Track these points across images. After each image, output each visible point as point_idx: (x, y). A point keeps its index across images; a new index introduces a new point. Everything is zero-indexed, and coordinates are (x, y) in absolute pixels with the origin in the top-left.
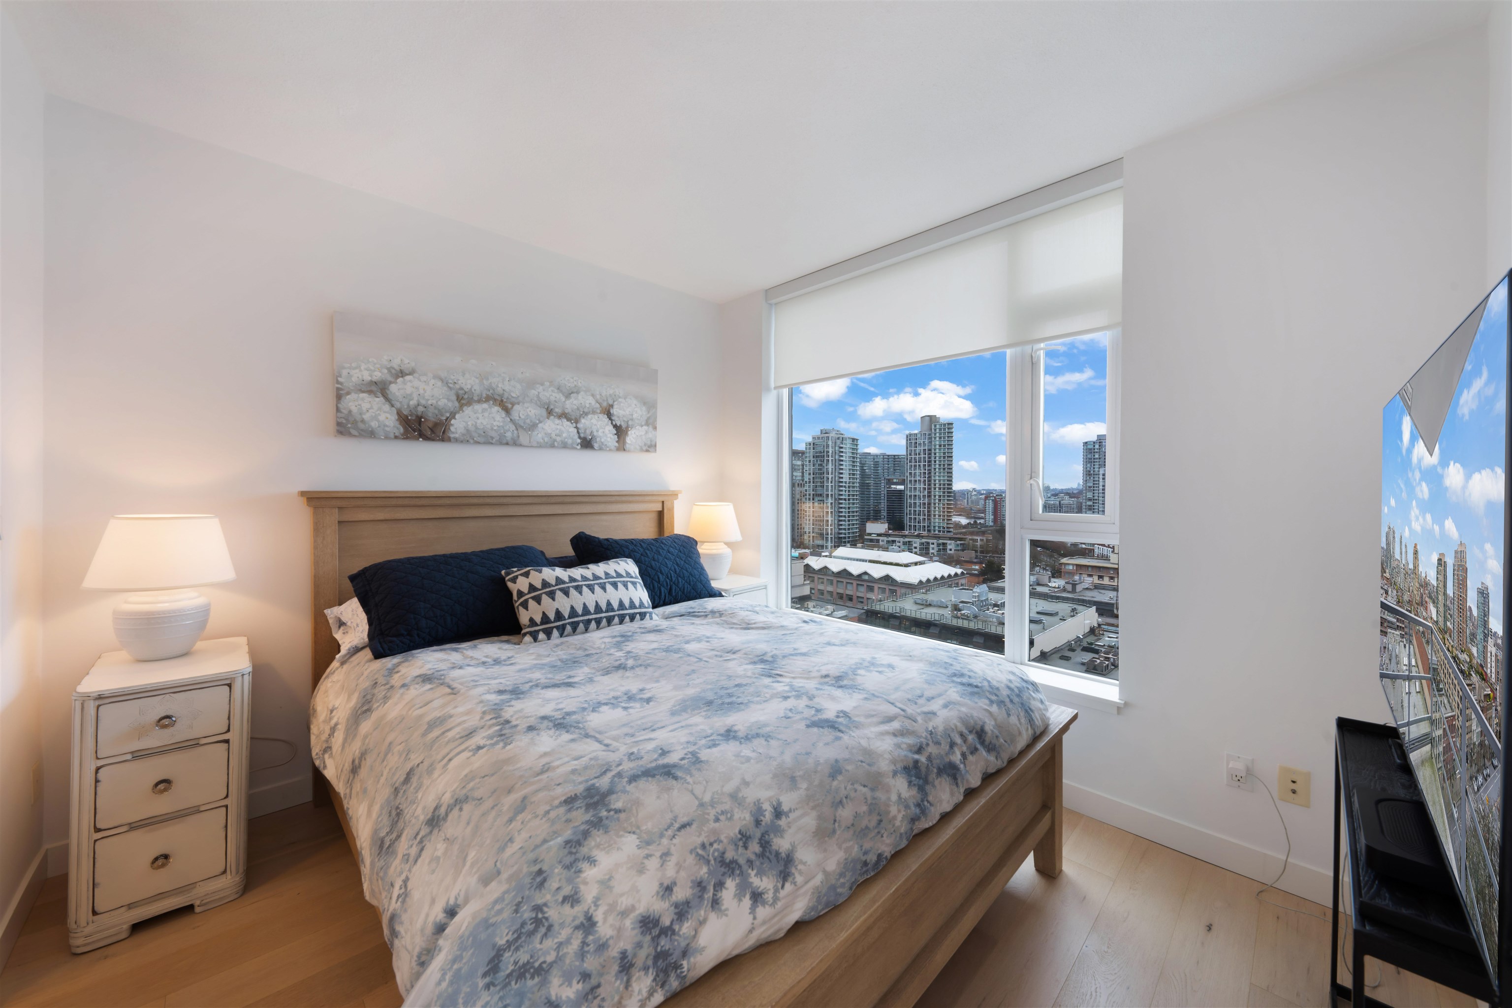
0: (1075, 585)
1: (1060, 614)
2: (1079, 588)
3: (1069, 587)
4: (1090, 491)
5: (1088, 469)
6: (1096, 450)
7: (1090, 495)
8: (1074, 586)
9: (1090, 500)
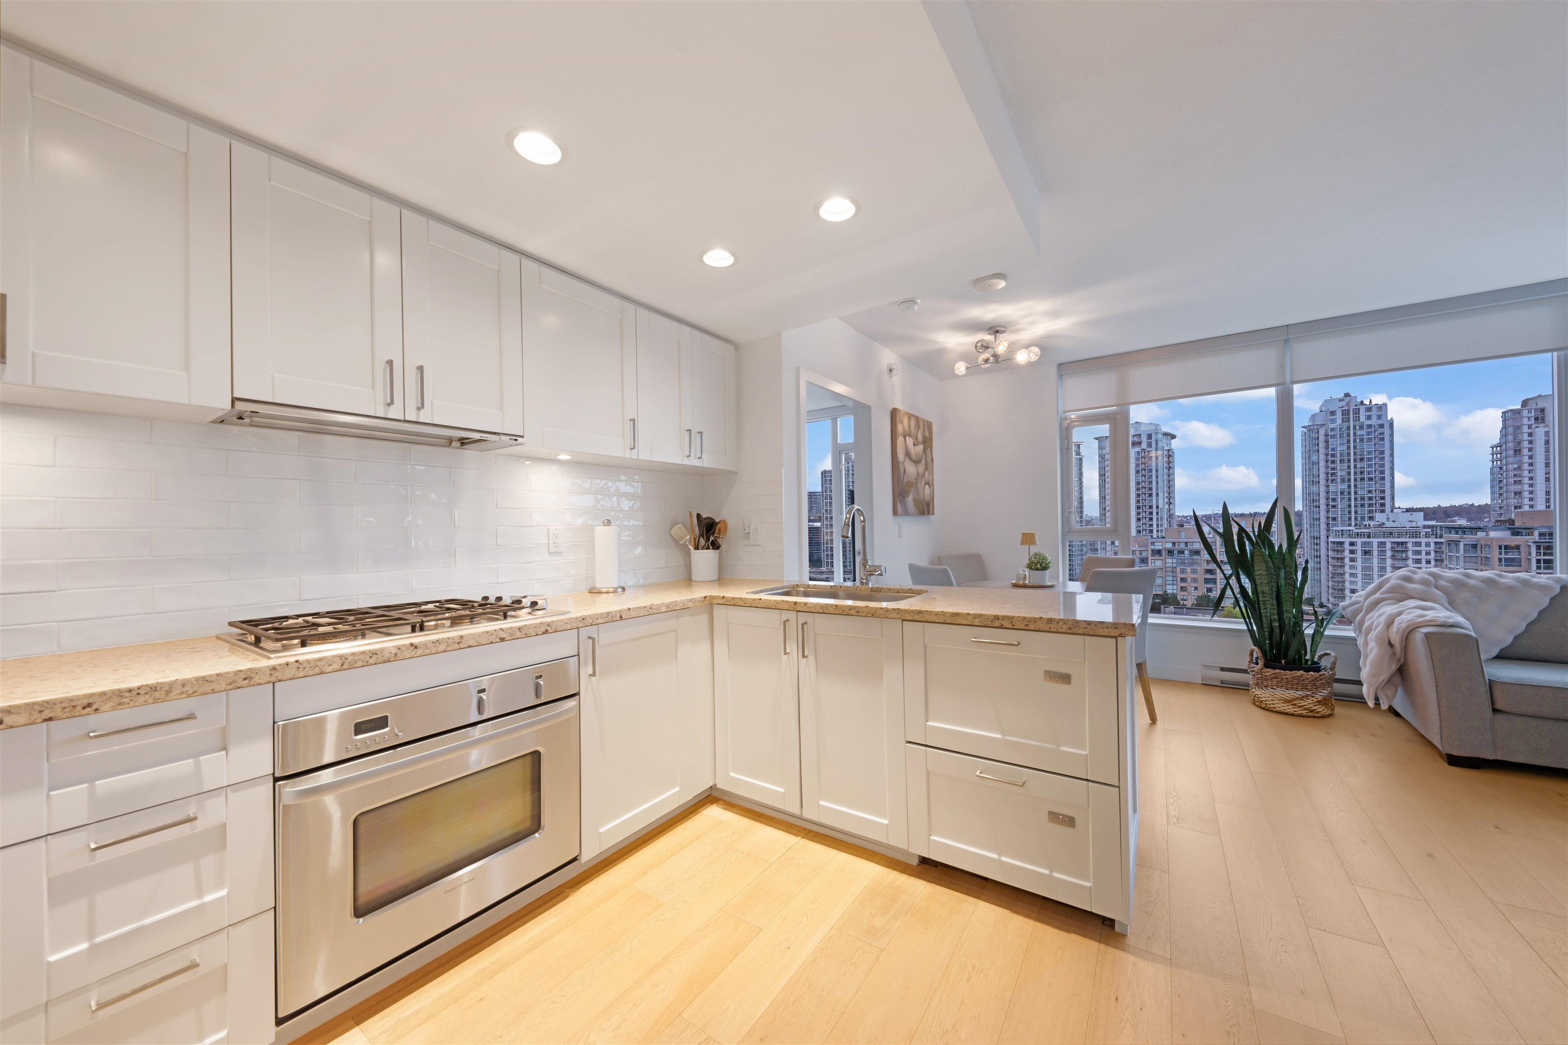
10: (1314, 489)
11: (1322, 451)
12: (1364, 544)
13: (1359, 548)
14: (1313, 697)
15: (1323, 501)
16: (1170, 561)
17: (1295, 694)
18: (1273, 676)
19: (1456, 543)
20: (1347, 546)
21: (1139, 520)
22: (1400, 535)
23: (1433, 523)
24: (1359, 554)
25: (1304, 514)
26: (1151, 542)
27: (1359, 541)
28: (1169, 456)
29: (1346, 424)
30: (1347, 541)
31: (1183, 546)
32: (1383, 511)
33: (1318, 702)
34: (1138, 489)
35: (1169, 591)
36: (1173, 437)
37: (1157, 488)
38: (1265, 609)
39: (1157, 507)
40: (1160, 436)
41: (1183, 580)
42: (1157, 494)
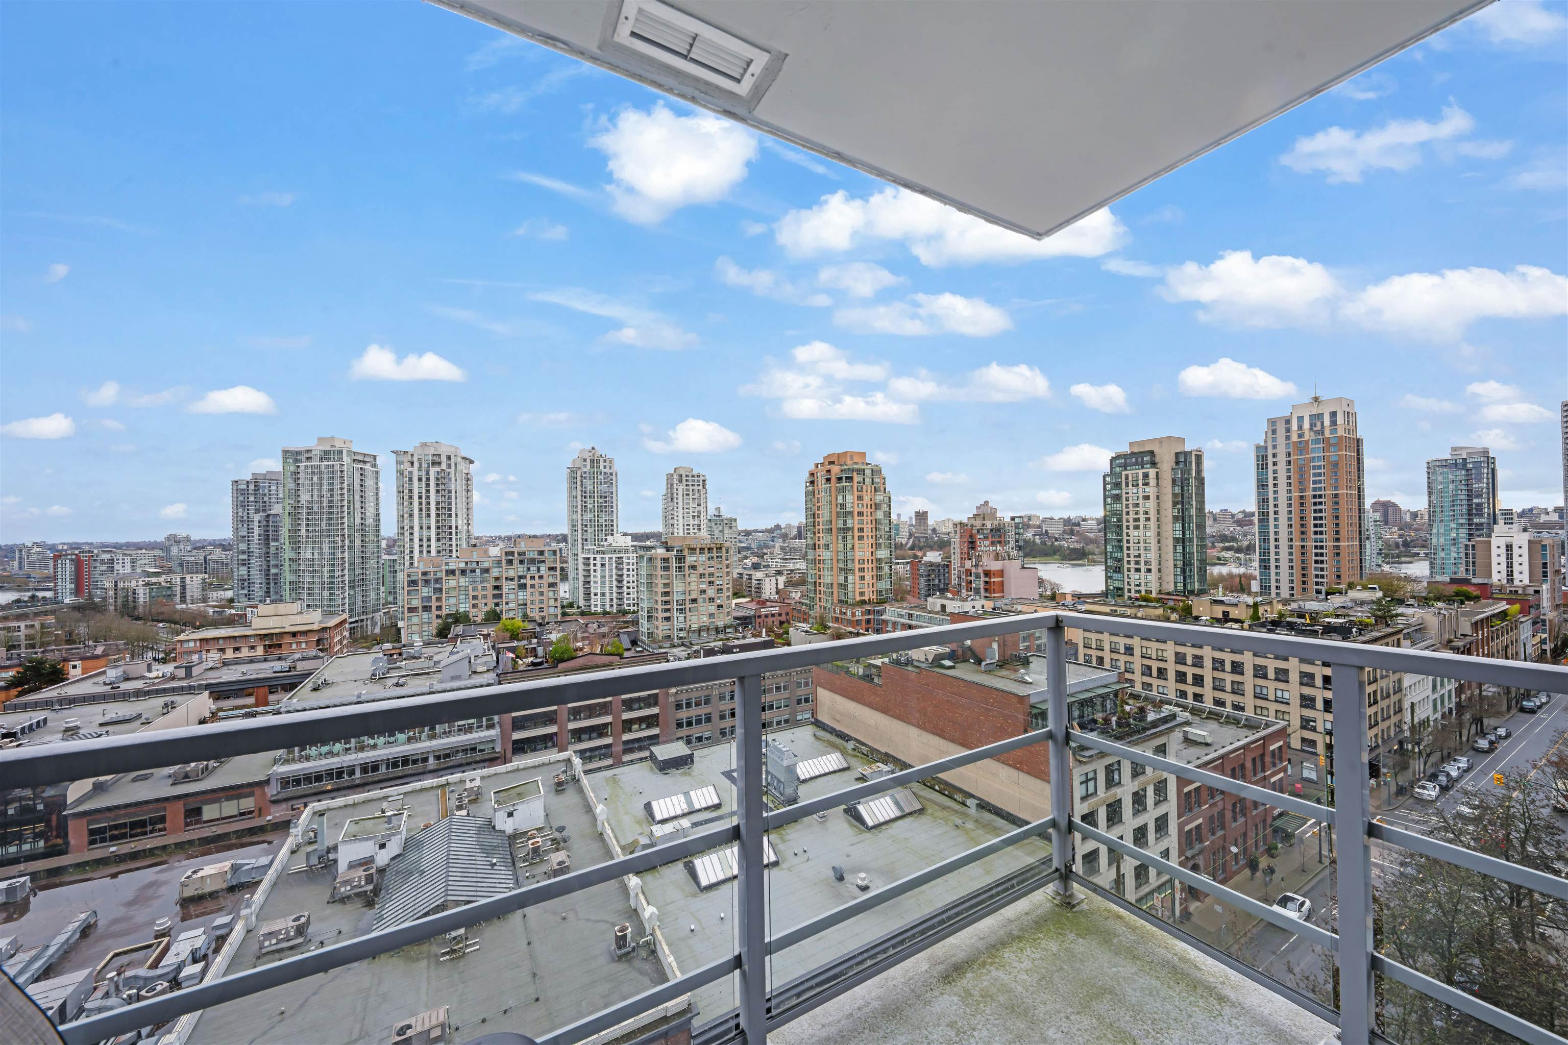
0: (191, 667)
1: (144, 717)
2: (196, 671)
3: (182, 673)
4: (242, 542)
5: (240, 514)
6: (250, 492)
7: (243, 546)
8: (189, 669)
9: (243, 553)
10: (574, 516)
11: (579, 488)
12: (602, 558)
13: (598, 562)
15: (580, 526)
16: (463, 580)
19: (642, 557)
20: (592, 560)
21: (438, 540)
22: (620, 552)
23: (635, 543)
24: (598, 567)
25: (569, 536)
26: (448, 562)
27: (598, 556)
28: (468, 479)
29: (592, 470)
30: (592, 556)
31: (474, 565)
32: (612, 535)
34: (438, 509)
35: (461, 610)
36: (472, 462)
37: (456, 509)
39: (457, 527)
40: (459, 460)
41: (475, 597)
42: (457, 515)
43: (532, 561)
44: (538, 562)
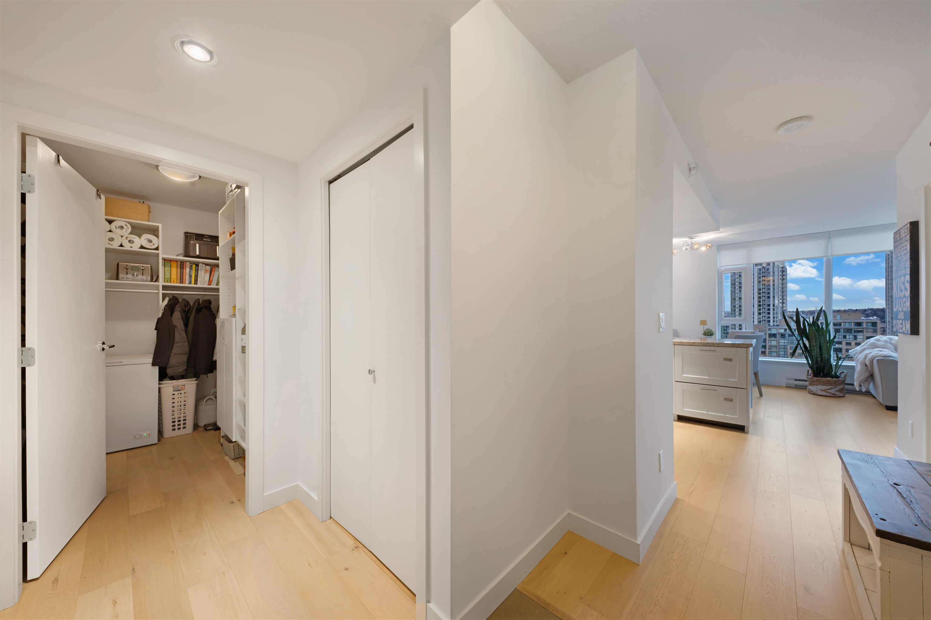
14: (835, 388)
16: (783, 341)
17: (827, 388)
18: (817, 380)
21: (760, 314)
26: (769, 329)
28: (783, 271)
33: (837, 391)
34: (759, 294)
37: (774, 293)
38: (814, 352)
39: (774, 305)
42: (774, 297)
43: (849, 331)
44: (855, 332)
